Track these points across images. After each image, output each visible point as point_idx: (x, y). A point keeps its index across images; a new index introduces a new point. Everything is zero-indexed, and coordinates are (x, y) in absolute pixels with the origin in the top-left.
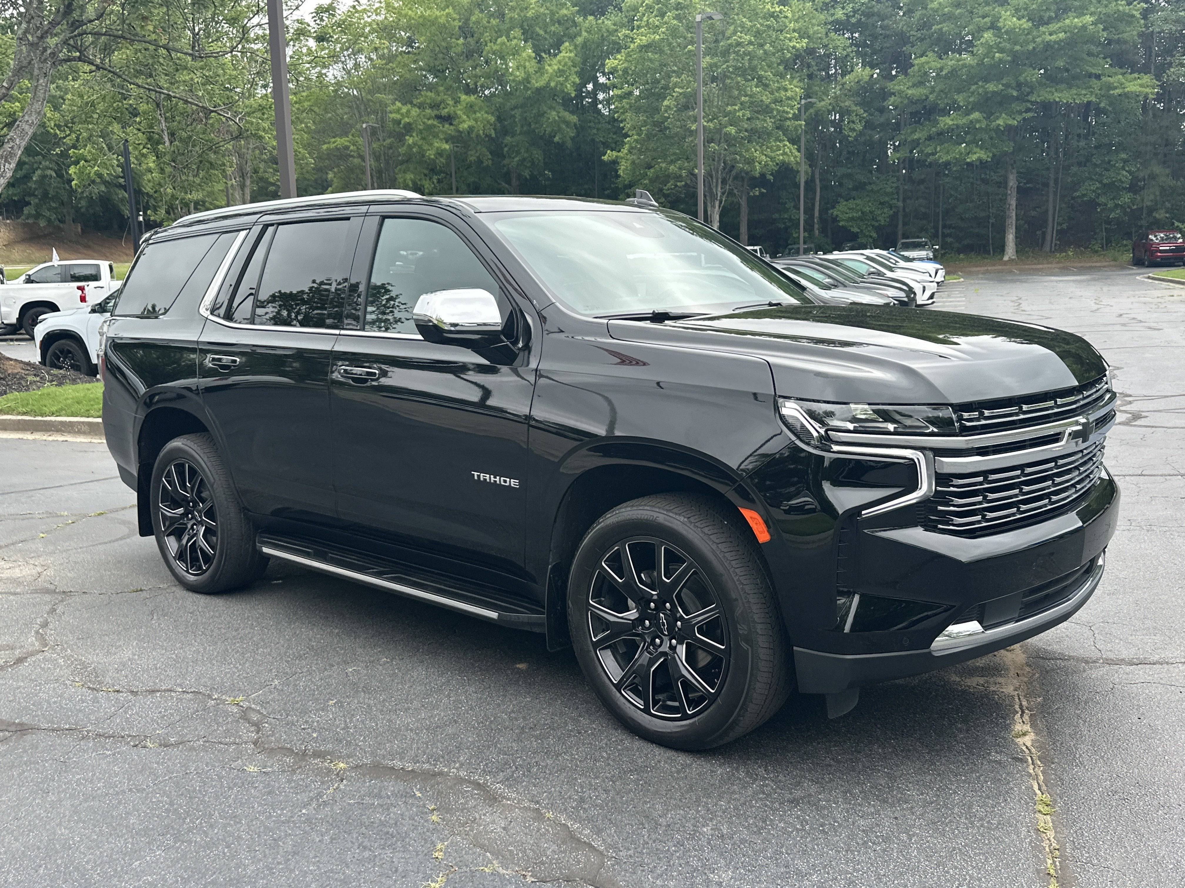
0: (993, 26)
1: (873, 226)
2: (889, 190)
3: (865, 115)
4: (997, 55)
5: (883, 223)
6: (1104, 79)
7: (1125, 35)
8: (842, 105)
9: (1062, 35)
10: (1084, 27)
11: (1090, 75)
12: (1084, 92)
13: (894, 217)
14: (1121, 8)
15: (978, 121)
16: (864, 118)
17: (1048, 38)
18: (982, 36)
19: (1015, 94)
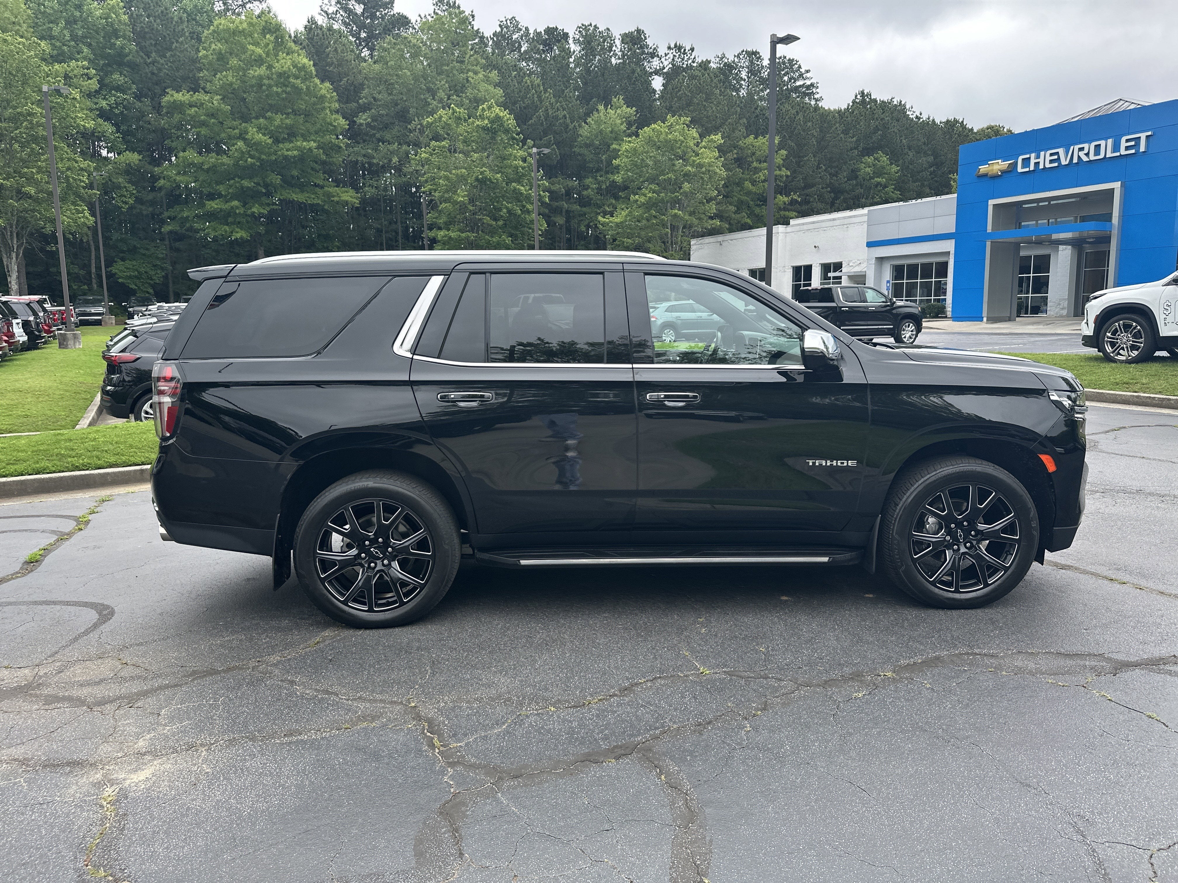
0: (242, 137)
1: (149, 284)
2: (161, 256)
3: (134, 192)
4: (249, 159)
5: (157, 281)
6: (326, 188)
7: (334, 160)
8: (115, 181)
9: (295, 153)
10: (310, 149)
11: (316, 185)
12: (313, 196)
13: (166, 277)
14: (333, 141)
15: (237, 208)
16: (133, 194)
17: (286, 153)
18: (236, 144)
19: (264, 191)
